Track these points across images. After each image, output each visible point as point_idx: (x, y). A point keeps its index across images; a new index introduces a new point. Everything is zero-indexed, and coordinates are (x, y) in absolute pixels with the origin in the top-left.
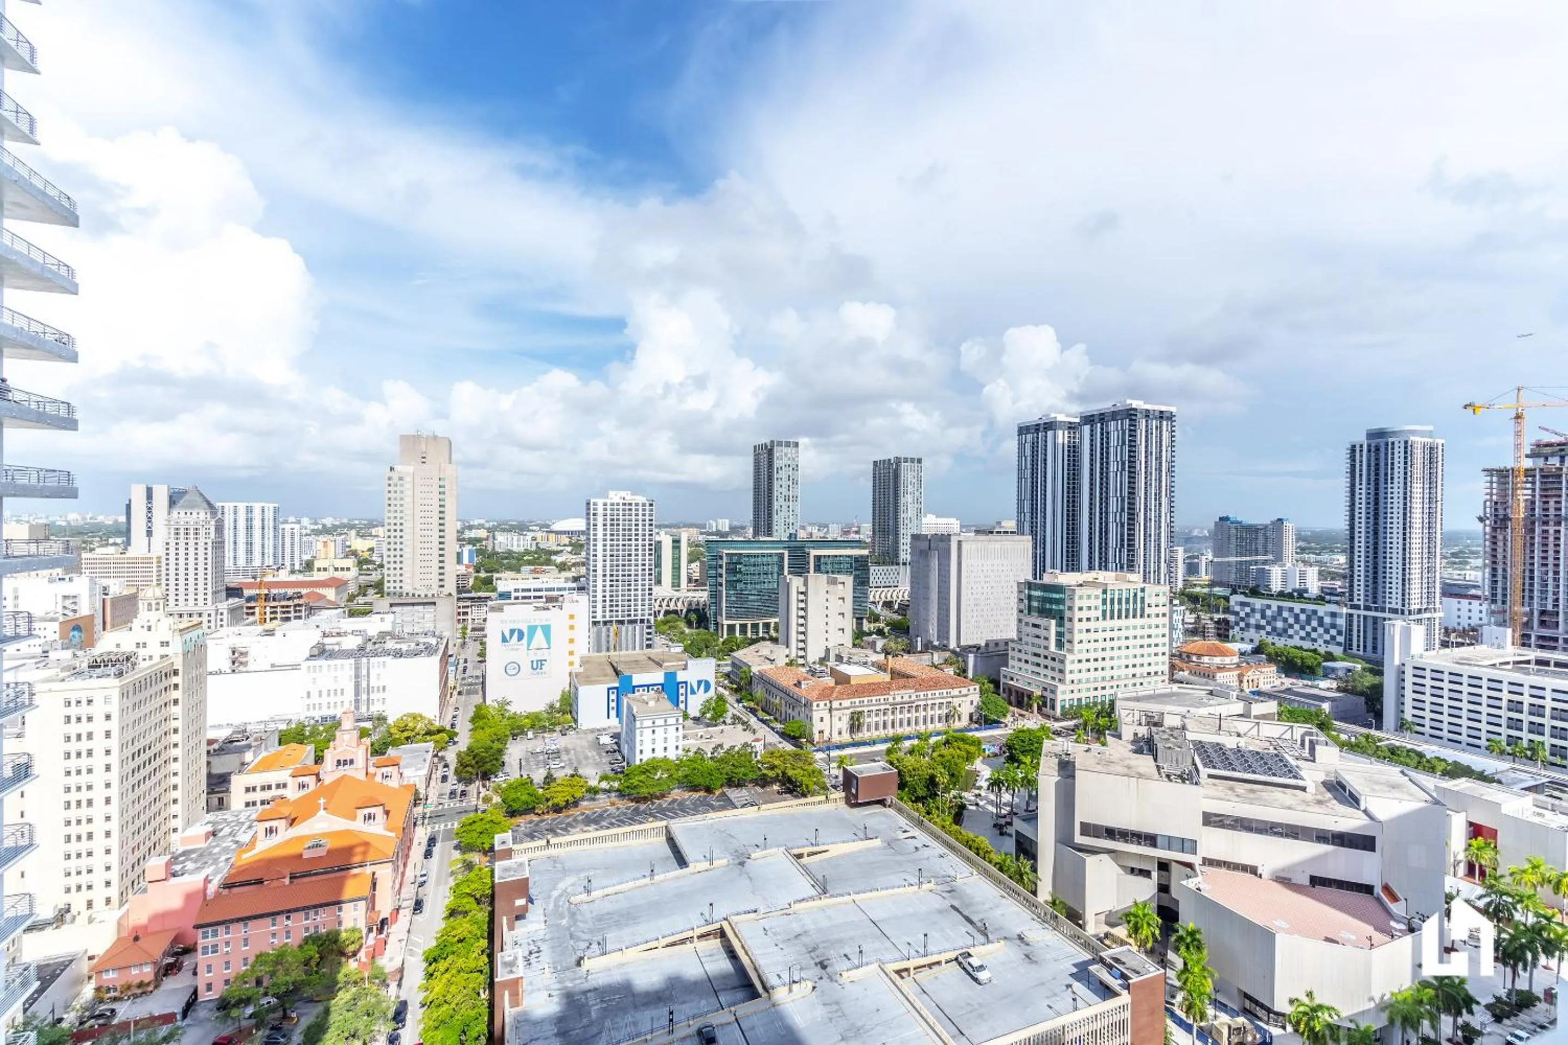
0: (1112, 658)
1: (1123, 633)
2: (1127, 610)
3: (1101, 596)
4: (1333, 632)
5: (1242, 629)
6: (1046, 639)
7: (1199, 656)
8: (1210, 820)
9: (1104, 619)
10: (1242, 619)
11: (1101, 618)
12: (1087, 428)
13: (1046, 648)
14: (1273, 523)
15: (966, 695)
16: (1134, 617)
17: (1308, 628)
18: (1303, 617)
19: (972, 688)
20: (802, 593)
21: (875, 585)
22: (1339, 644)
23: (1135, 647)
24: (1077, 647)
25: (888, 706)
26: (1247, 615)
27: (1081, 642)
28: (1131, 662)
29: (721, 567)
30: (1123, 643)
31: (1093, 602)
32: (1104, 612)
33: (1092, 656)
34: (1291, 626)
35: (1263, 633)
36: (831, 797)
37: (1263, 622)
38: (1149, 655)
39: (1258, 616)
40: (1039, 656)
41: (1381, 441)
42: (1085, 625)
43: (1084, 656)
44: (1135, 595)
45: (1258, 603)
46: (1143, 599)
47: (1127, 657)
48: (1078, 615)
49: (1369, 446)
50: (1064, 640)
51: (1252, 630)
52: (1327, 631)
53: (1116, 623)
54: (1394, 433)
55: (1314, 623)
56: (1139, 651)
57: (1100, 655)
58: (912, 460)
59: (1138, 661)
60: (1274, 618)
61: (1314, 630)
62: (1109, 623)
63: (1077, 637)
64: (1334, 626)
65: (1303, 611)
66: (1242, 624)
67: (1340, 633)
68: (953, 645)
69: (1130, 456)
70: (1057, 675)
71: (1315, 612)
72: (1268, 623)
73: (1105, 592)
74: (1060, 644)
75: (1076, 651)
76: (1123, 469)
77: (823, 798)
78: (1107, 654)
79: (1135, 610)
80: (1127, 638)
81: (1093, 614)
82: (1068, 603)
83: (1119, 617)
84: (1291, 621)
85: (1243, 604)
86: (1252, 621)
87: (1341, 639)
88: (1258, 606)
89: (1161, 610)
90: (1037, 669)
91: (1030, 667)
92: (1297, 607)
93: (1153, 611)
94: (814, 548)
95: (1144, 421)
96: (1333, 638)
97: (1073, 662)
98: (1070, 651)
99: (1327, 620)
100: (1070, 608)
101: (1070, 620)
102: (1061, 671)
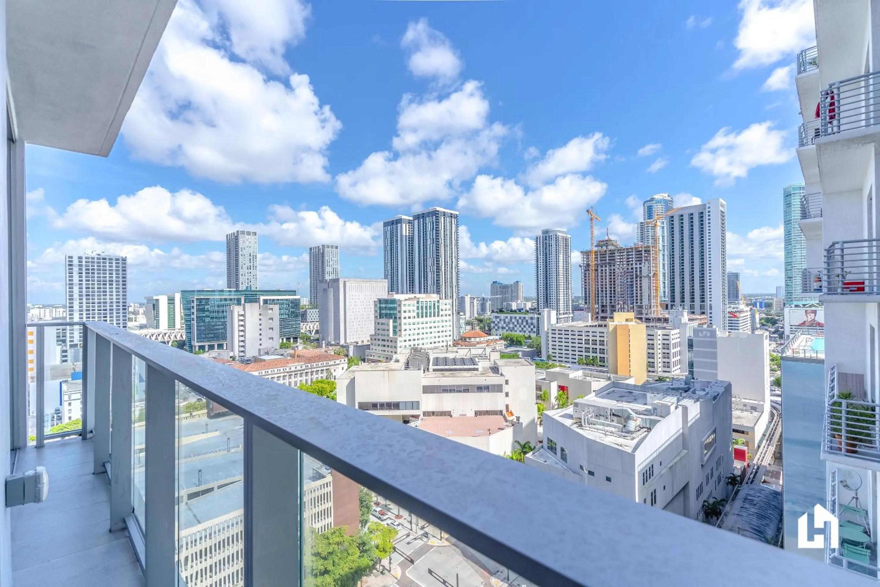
0: (422, 339)
1: (429, 325)
2: (430, 313)
3: (416, 305)
4: (532, 327)
5: (496, 330)
6: (388, 330)
7: (470, 338)
8: (427, 390)
9: (418, 317)
10: (496, 325)
11: (416, 317)
12: (416, 222)
13: (388, 335)
14: (514, 283)
15: (339, 364)
16: (434, 316)
17: (522, 326)
18: (520, 321)
19: (343, 360)
20: (242, 315)
21: (310, 320)
22: (534, 332)
23: (435, 332)
24: (403, 333)
25: (286, 374)
26: (498, 322)
27: (406, 330)
28: (433, 340)
29: (193, 307)
30: (429, 330)
31: (411, 308)
32: (418, 314)
33: (412, 338)
34: (516, 326)
35: (505, 330)
36: (194, 414)
37: (505, 325)
38: (443, 336)
39: (502, 322)
40: (385, 340)
41: (547, 235)
42: (407, 321)
43: (407, 338)
44: (434, 304)
45: (502, 316)
46: (438, 306)
47: (431, 338)
48: (403, 315)
49: (543, 237)
50: (397, 330)
51: (501, 330)
52: (529, 327)
53: (425, 319)
54: (552, 231)
55: (525, 323)
56: (437, 335)
57: (416, 337)
58: (332, 247)
59: (437, 340)
60: (509, 323)
61: (525, 326)
62: (420, 320)
63: (403, 327)
64: (532, 324)
65: (520, 318)
66: (496, 328)
67: (534, 327)
68: (342, 342)
69: (436, 236)
70: (393, 350)
71: (525, 318)
72: (507, 325)
73: (418, 302)
74: (395, 332)
75: (403, 336)
76: (433, 243)
77: (188, 414)
78: (421, 336)
79: (434, 313)
80: (431, 328)
81: (412, 314)
82: (398, 309)
83: (426, 316)
84: (516, 323)
85: (496, 317)
86: (500, 325)
87: (535, 330)
88: (502, 318)
89: (448, 312)
90: (384, 348)
91: (380, 348)
92: (518, 316)
93: (444, 313)
94: (263, 295)
95: (443, 218)
96: (532, 329)
97: (401, 341)
98: (400, 336)
99: (529, 321)
100: (400, 312)
101: (400, 318)
102: (396, 347)
